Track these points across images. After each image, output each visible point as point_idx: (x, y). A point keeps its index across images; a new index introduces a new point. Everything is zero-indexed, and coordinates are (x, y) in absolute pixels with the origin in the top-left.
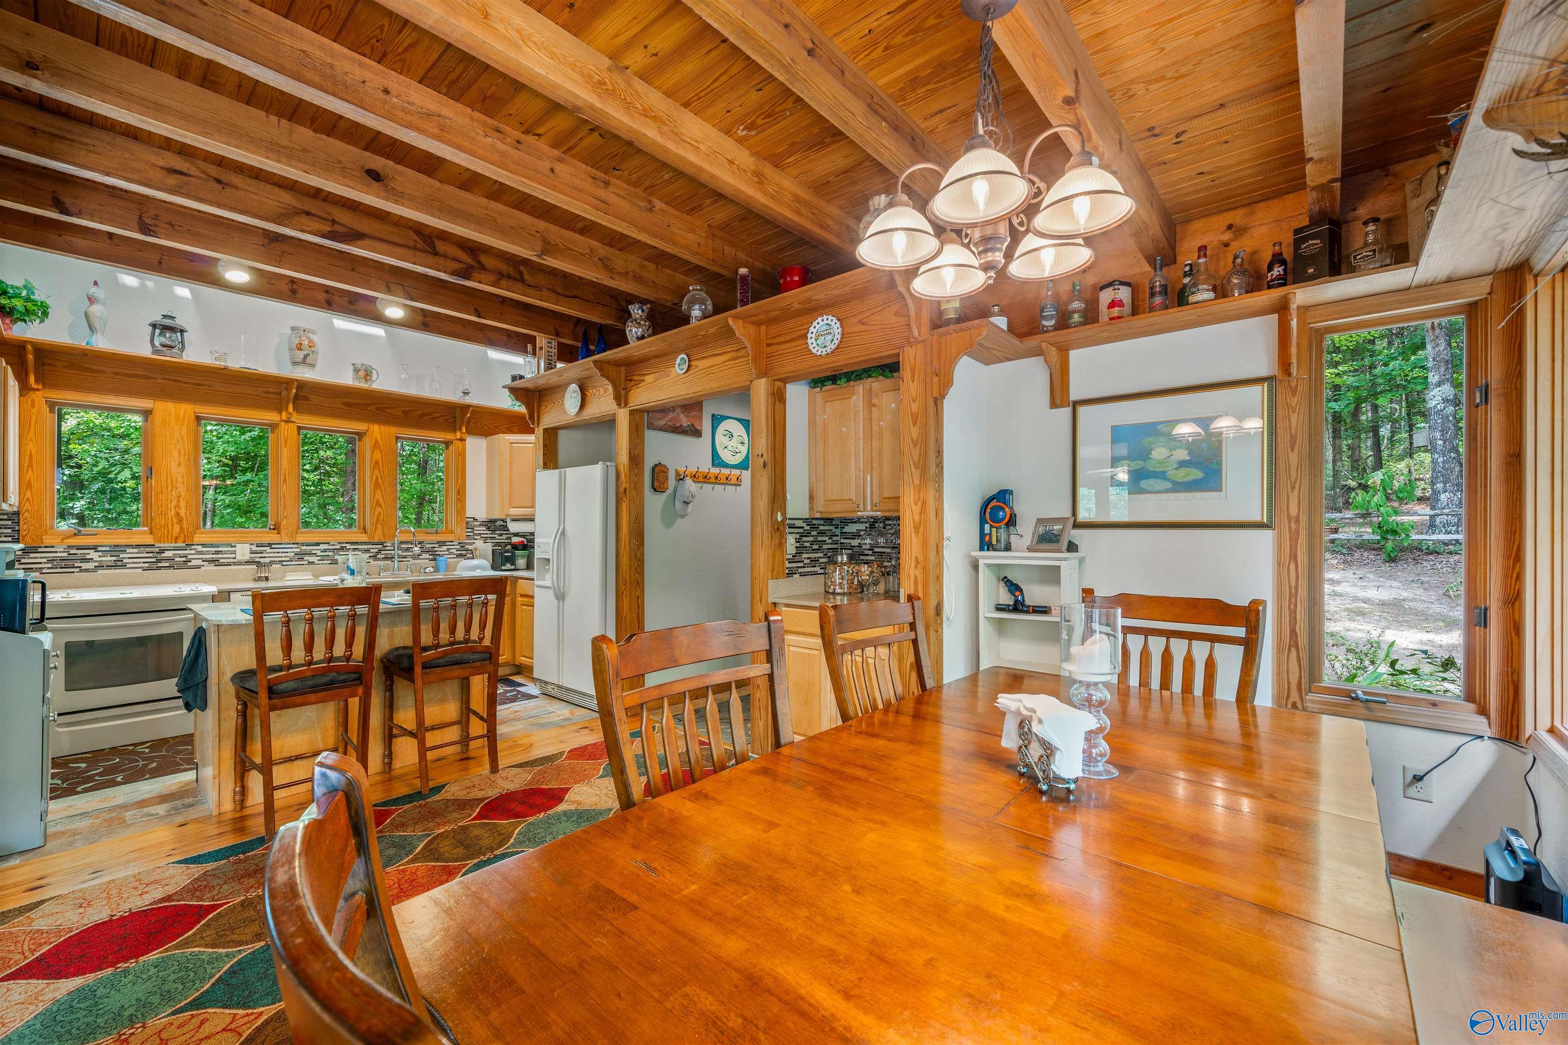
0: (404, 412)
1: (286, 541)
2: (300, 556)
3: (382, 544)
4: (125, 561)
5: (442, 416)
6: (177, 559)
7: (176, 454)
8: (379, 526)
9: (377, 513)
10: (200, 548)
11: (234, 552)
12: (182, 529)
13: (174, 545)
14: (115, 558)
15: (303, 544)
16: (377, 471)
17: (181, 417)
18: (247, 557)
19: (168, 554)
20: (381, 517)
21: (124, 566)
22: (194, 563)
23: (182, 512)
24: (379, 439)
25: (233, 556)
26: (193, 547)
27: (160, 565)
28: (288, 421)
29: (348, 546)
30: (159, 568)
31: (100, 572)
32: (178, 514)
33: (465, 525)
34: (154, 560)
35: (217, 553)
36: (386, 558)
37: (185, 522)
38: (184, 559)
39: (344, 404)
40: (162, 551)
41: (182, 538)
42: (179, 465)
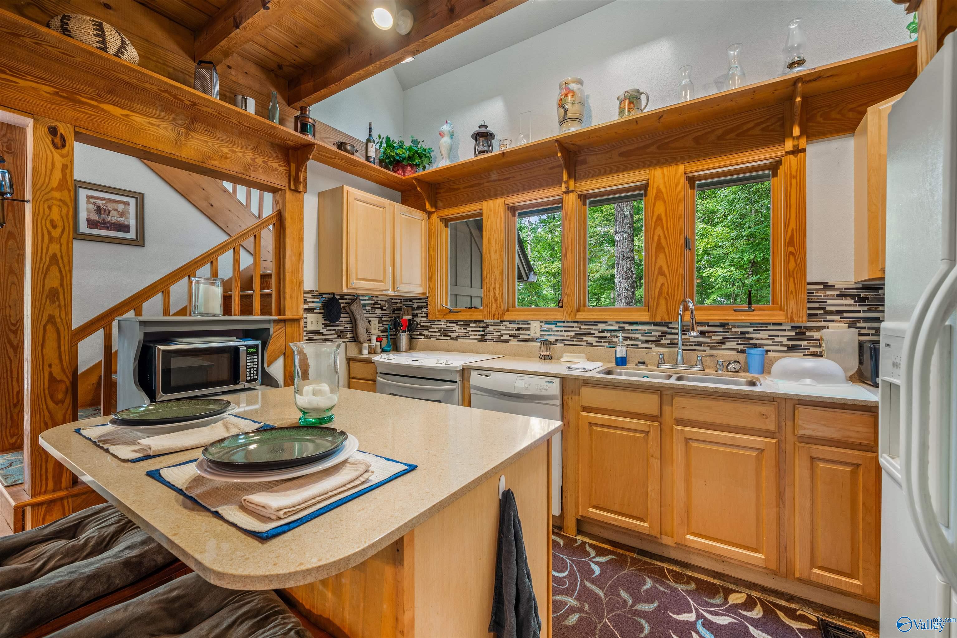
0: (697, 140)
1: (567, 319)
2: (580, 335)
3: (666, 324)
4: (470, 333)
5: (757, 125)
6: (495, 333)
7: (494, 243)
8: (663, 302)
9: (659, 284)
10: (508, 324)
11: (529, 329)
12: (497, 307)
13: (493, 321)
14: (465, 331)
15: (582, 323)
16: (659, 229)
17: (497, 211)
18: (538, 335)
19: (491, 329)
20: (665, 290)
21: (468, 337)
22: (506, 337)
23: (497, 295)
24: (662, 187)
25: (528, 332)
26: (504, 323)
27: (487, 337)
28: (567, 192)
29: (627, 327)
30: (486, 340)
31: (459, 340)
32: (495, 294)
33: (804, 296)
34: (483, 333)
35: (519, 329)
36: (672, 345)
37: (498, 301)
38: (499, 334)
39: (621, 155)
40: (487, 327)
41: (496, 316)
42: (496, 252)
